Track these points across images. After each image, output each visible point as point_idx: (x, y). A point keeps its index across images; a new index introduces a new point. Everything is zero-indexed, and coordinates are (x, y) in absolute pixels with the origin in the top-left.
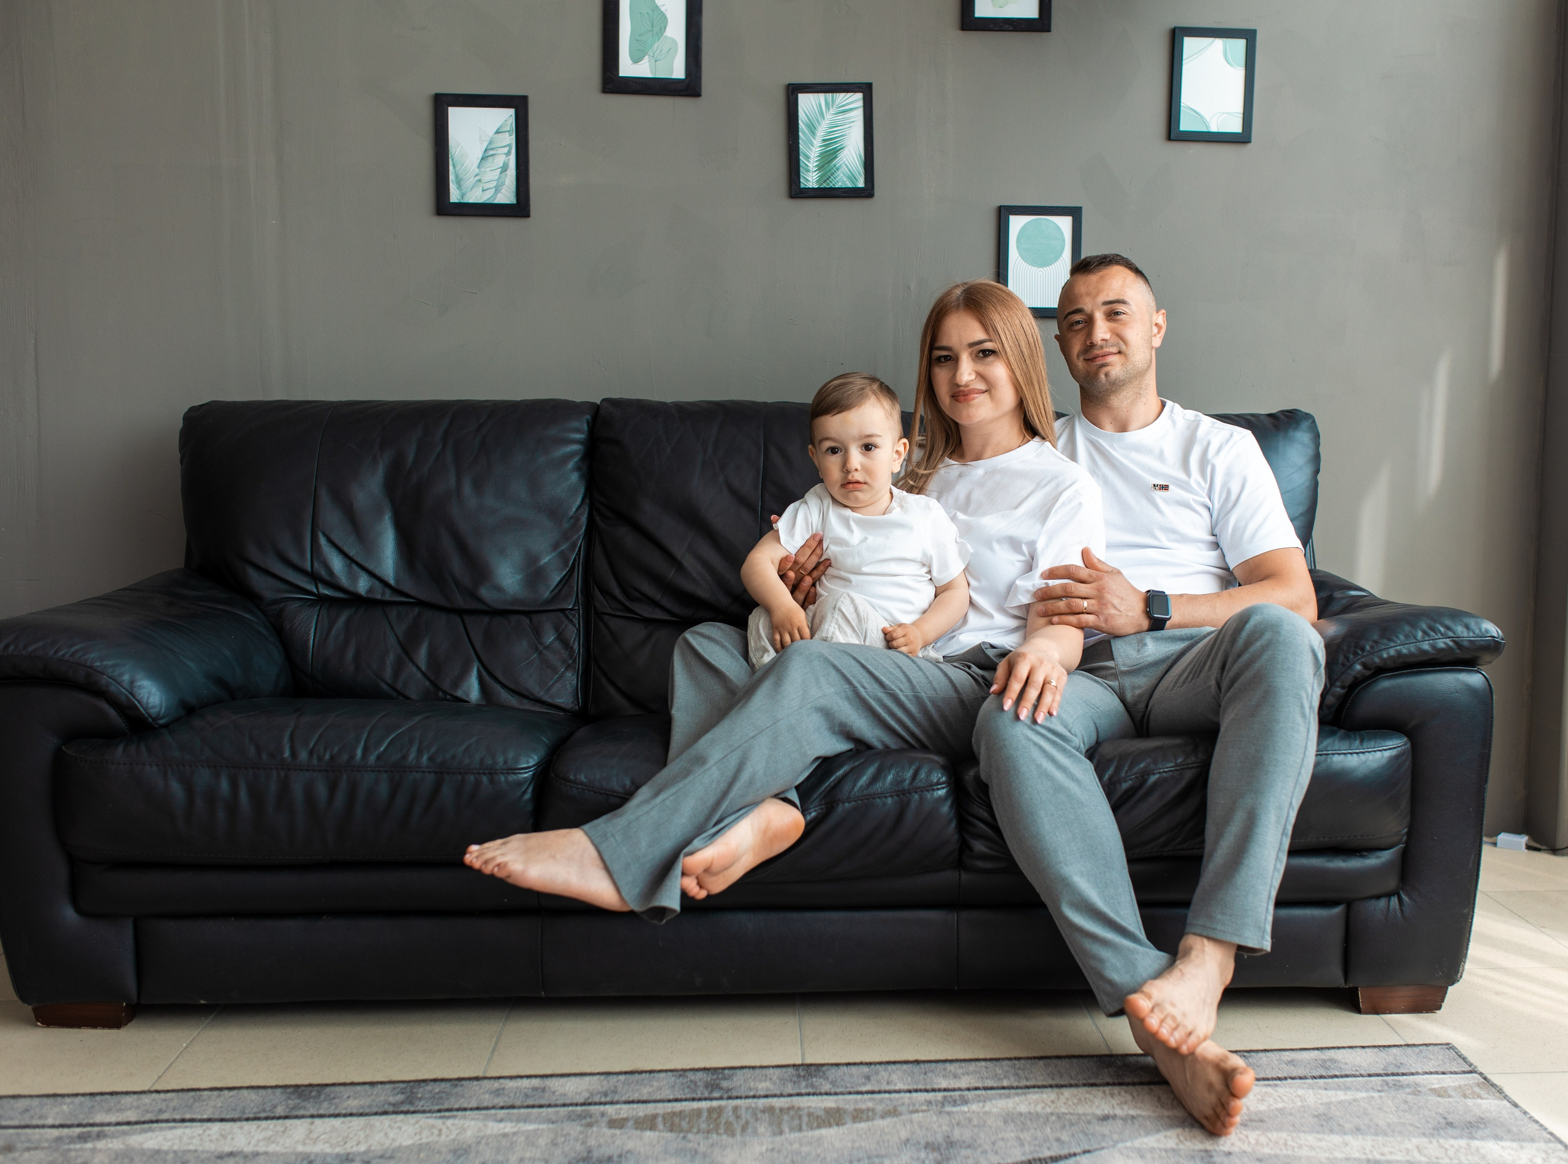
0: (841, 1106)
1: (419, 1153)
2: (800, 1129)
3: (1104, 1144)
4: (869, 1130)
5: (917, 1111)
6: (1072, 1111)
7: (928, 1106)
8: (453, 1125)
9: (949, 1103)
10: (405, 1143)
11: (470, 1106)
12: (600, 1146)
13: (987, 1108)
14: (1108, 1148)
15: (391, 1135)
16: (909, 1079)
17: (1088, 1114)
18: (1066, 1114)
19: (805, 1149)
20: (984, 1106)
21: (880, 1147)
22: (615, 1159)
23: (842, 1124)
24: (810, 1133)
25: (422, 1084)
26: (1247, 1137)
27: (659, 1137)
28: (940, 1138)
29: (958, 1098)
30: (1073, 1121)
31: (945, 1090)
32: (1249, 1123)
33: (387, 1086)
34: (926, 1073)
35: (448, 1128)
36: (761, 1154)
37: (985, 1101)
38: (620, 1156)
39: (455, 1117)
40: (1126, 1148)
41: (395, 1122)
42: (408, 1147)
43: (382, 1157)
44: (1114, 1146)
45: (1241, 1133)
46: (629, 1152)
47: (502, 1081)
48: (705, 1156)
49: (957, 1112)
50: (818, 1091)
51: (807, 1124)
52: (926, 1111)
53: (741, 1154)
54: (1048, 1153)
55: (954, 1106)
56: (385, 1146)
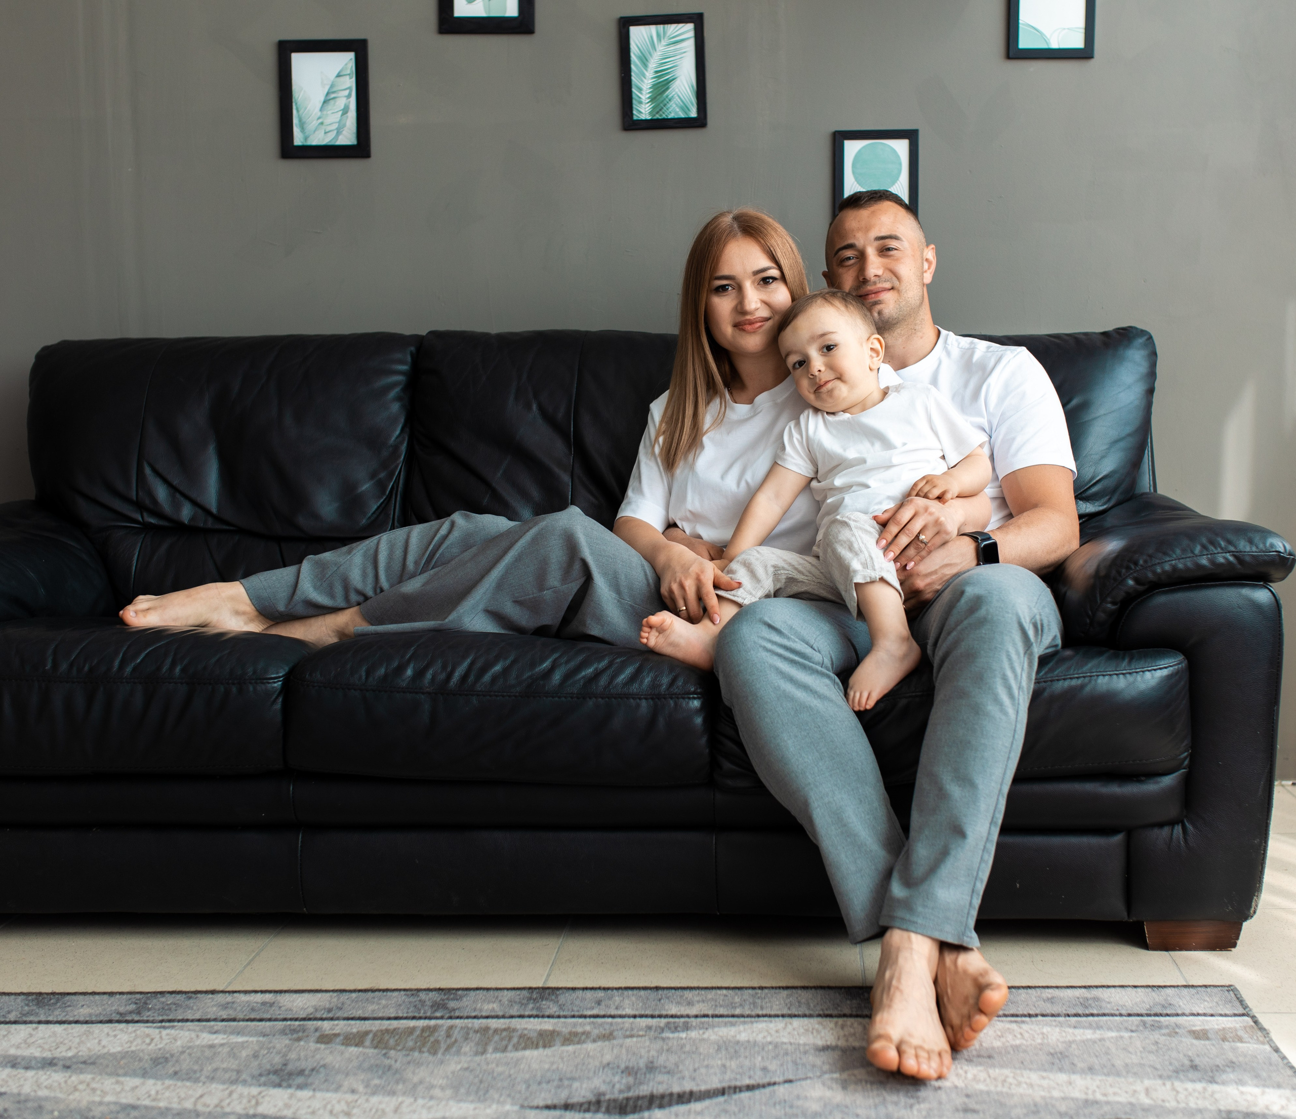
0: (557, 1029)
1: (122, 1058)
2: (504, 1049)
3: (810, 1075)
4: (574, 1053)
5: (632, 1036)
6: (792, 1041)
7: (646, 1032)
8: (168, 1035)
9: (670, 1029)
10: (113, 1050)
11: (193, 1018)
12: (299, 1059)
13: (705, 1036)
15: (104, 1043)
16: (641, 1004)
17: (808, 1045)
18: (785, 1043)
19: (499, 1069)
20: (704, 1033)
21: (577, 1070)
22: (307, 1072)
23: (550, 1046)
24: (512, 1054)
25: (159, 996)
27: (360, 1053)
28: (642, 1063)
29: (681, 1025)
30: (789, 1051)
31: (672, 1016)
33: (125, 996)
34: (660, 1000)
35: (161, 1037)
36: (453, 1073)
38: (313, 1070)
39: (172, 1027)
41: (115, 1031)
42: (114, 1055)
43: (84, 1062)
46: (324, 1066)
47: (235, 995)
48: (397, 1071)
49: (673, 1038)
50: (541, 1014)
51: (514, 1046)
52: (642, 1036)
53: (432, 1072)
54: (747, 1081)
55: (673, 1032)
56: (93, 1053)
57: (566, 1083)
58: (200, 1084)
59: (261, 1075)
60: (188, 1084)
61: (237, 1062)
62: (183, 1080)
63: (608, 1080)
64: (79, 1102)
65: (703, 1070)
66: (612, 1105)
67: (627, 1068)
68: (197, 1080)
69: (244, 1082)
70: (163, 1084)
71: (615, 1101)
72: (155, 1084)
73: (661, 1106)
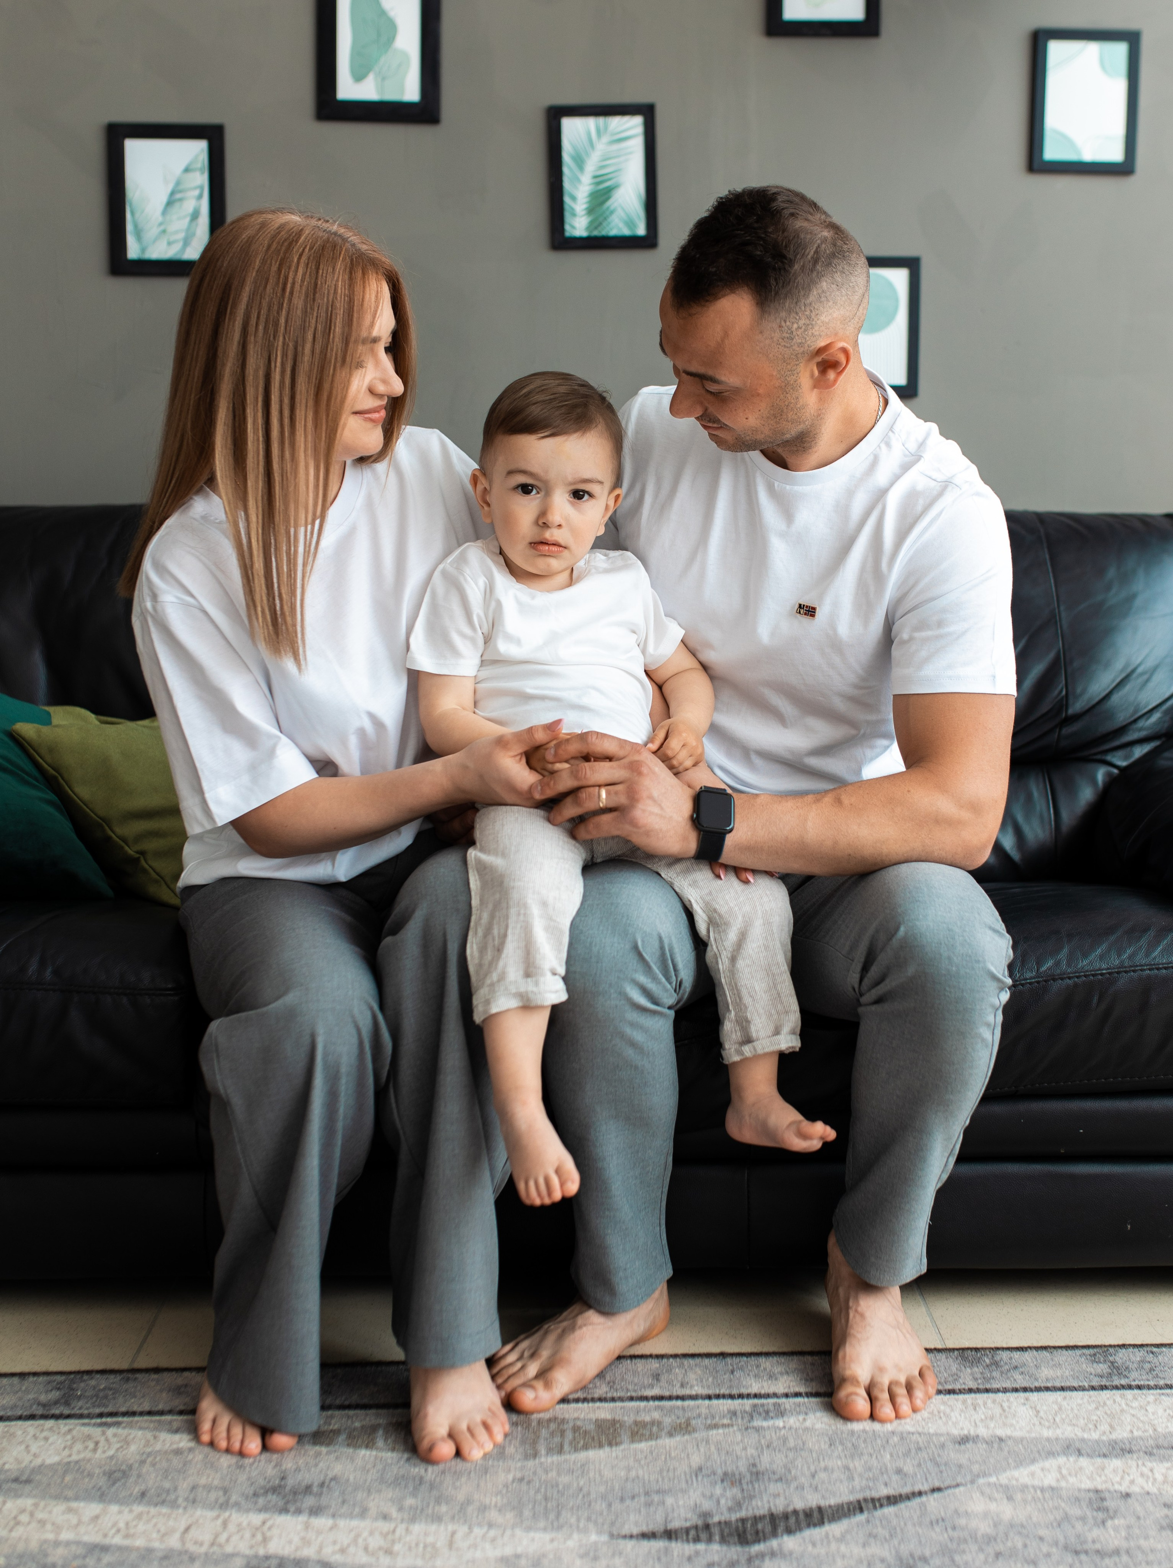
0: (617, 1418)
1: (65, 1472)
2: (560, 1450)
3: (959, 1480)
4: (651, 1452)
5: (716, 1426)
6: (920, 1430)
7: (731, 1419)
8: (115, 1435)
9: (760, 1414)
10: (49, 1461)
11: (140, 1409)
12: (298, 1470)
13: (808, 1423)
14: (965, 1485)
15: (34, 1449)
16: (710, 1379)
17: (942, 1435)
18: (913, 1434)
19: (564, 1479)
20: (804, 1420)
21: (663, 1479)
22: (315, 1489)
23: (616, 1444)
24: (573, 1457)
25: (85, 1377)
26: (1151, 1470)
27: (376, 1457)
28: (743, 1466)
29: (772, 1408)
30: (921, 1444)
31: (756, 1396)
32: (1155, 1451)
33: (41, 1379)
34: (732, 1372)
35: (107, 1440)
36: (506, 1486)
37: (806, 1414)
38: (322, 1485)
39: (118, 1424)
40: (989, 1484)
41: (42, 1431)
42: (51, 1467)
43: (16, 1480)
44: (972, 1482)
45: (1144, 1464)
46: (334, 1479)
47: (186, 1374)
48: (432, 1486)
49: (769, 1427)
50: (590, 1396)
51: (571, 1443)
52: (728, 1426)
53: (478, 1485)
54: (884, 1491)
55: (765, 1419)
56: (23, 1465)
57: (656, 1498)
58: (181, 1511)
59: (255, 1495)
60: (164, 1510)
61: (218, 1475)
62: (156, 1505)
63: (708, 1494)
64: (27, 1540)
65: (823, 1475)
66: (726, 1531)
67: (725, 1474)
68: (174, 1505)
69: (237, 1504)
70: (131, 1511)
71: (727, 1523)
72: (120, 1512)
73: (789, 1531)
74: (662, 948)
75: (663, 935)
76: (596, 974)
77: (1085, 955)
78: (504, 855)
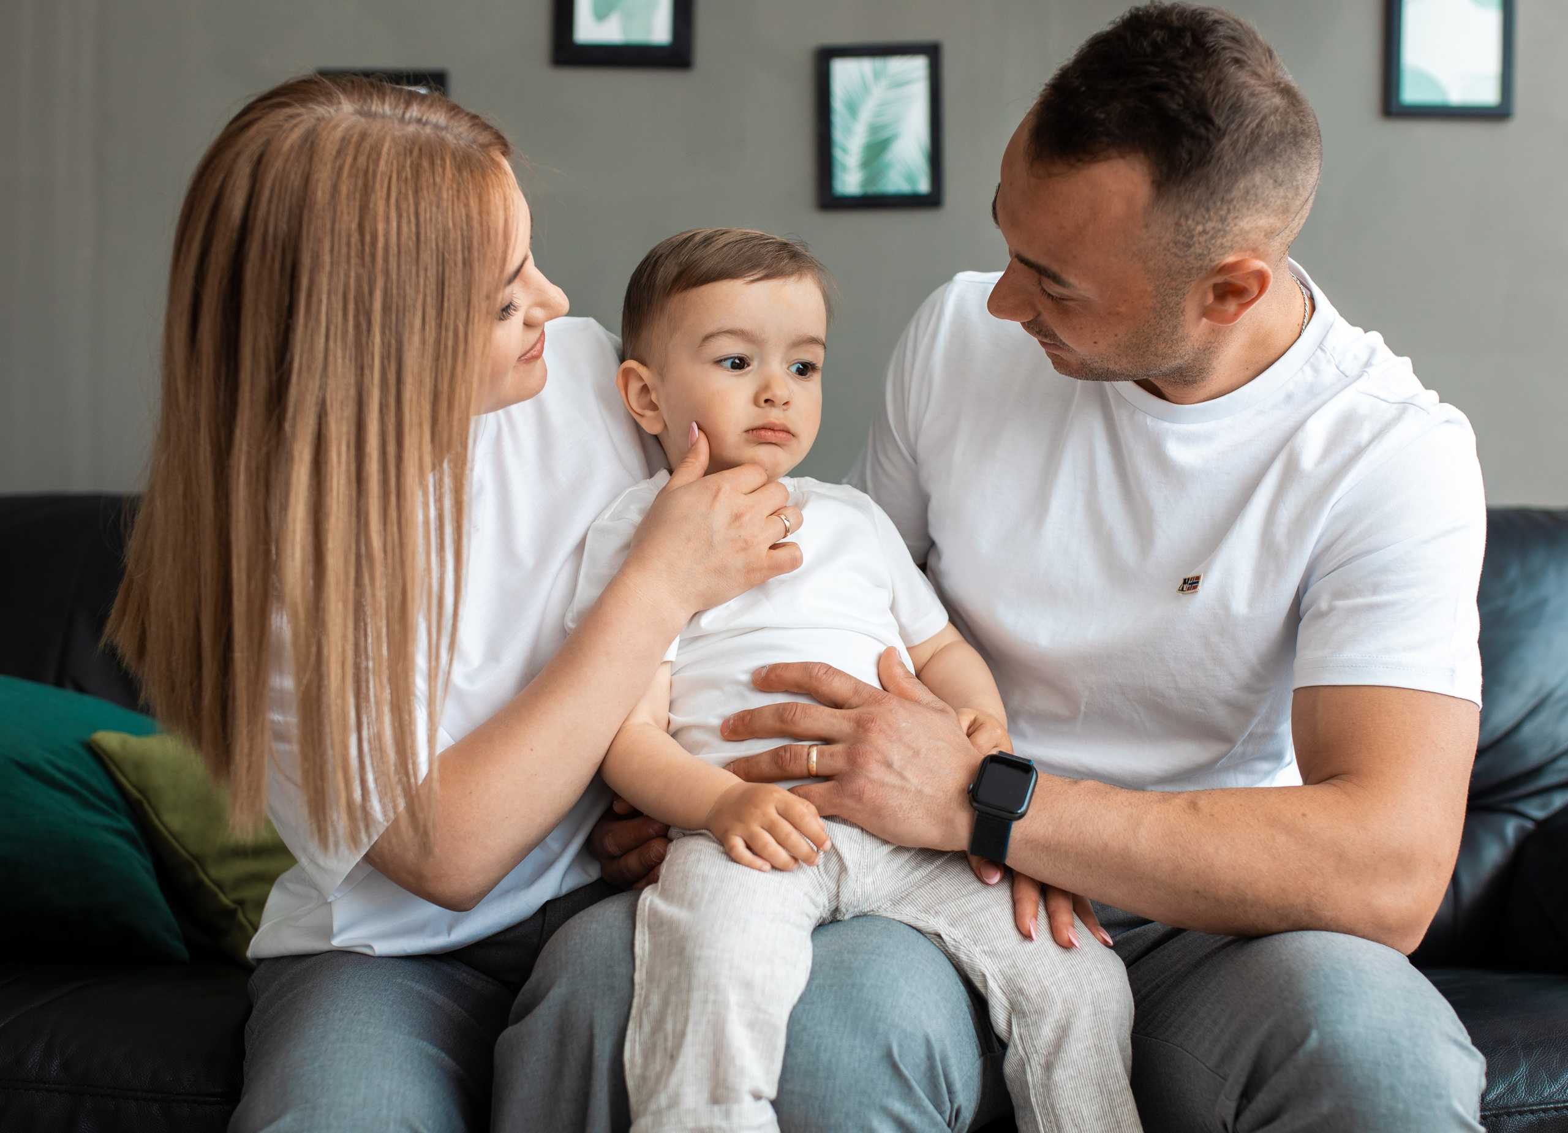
74: (930, 1057)
75: (932, 1038)
76: (824, 1097)
77: (1554, 1078)
78: (691, 906)
